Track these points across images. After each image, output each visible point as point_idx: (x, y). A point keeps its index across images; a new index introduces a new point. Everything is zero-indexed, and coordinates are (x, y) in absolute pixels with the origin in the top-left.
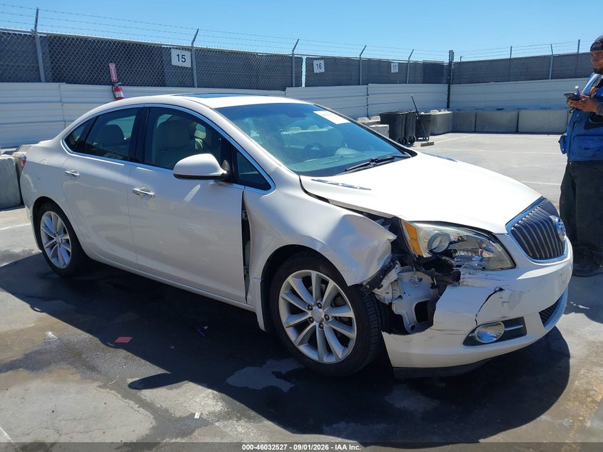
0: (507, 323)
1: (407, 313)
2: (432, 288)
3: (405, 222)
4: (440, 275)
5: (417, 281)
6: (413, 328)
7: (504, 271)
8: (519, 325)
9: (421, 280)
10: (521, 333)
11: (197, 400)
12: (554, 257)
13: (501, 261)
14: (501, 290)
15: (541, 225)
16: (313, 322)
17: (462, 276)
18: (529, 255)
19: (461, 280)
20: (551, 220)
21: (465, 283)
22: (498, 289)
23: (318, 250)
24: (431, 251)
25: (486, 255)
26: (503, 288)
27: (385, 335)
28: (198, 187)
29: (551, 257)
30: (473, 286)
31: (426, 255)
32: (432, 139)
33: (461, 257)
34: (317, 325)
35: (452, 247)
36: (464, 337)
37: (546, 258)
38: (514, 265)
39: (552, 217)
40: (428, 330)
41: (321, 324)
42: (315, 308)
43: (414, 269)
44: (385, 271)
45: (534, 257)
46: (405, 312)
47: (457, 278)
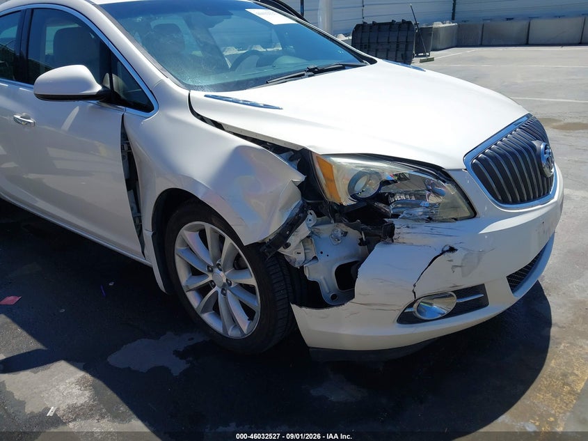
0: (460, 293)
1: (324, 278)
2: (360, 244)
3: (318, 156)
4: (369, 228)
5: (340, 235)
6: (334, 297)
7: (457, 222)
8: (479, 293)
9: (345, 234)
10: (481, 304)
11: (61, 388)
12: (535, 198)
13: (455, 207)
14: (452, 250)
15: (518, 155)
16: (214, 286)
17: (396, 231)
18: (497, 199)
19: (395, 236)
20: (533, 147)
21: (400, 240)
22: (447, 248)
23: (200, 197)
24: (354, 196)
25: (432, 199)
26: (455, 247)
27: (295, 308)
28: (77, 110)
29: (529, 200)
30: (412, 244)
31: (347, 201)
32: (433, 54)
33: (401, 202)
34: (220, 291)
35: (384, 190)
36: (397, 314)
37: (522, 201)
38: (474, 214)
39: (536, 143)
40: (348, 304)
41: (223, 290)
42: (216, 270)
43: (332, 221)
44: (292, 225)
45: (504, 201)
46: (322, 277)
47: (389, 233)
